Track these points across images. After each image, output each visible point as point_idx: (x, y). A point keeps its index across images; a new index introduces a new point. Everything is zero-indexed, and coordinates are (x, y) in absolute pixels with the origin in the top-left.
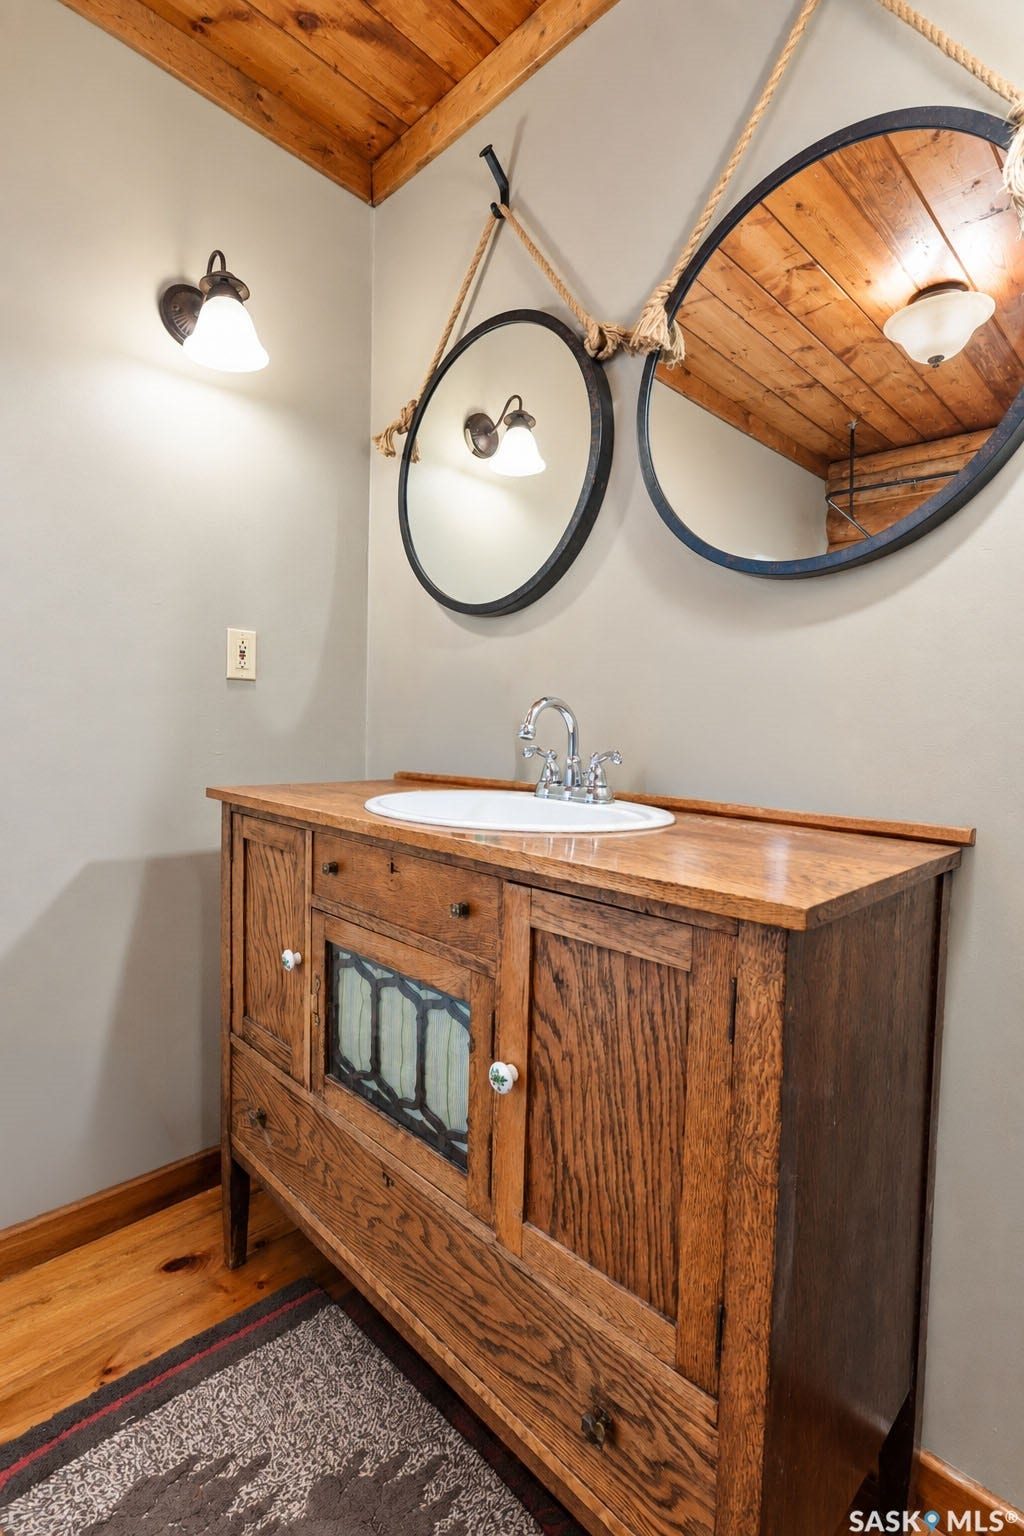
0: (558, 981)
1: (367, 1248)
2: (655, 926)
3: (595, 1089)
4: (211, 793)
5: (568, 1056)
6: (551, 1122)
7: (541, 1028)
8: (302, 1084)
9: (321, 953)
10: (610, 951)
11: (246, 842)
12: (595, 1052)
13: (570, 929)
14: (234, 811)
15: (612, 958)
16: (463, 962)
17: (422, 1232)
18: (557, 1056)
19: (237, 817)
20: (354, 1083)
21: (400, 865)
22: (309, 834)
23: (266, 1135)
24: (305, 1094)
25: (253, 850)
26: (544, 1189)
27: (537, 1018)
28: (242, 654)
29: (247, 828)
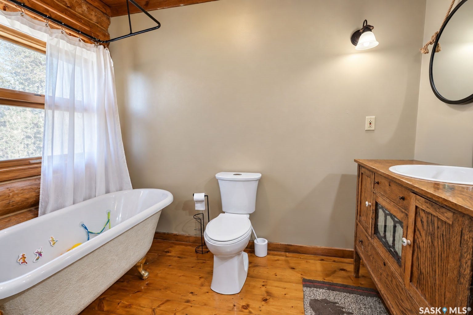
0: (422, 222)
1: (380, 280)
2: (444, 210)
3: (429, 251)
4: (355, 161)
5: (423, 241)
6: (418, 258)
7: (417, 232)
8: (369, 235)
9: (374, 204)
10: (434, 216)
11: (362, 173)
12: (429, 242)
13: (424, 207)
14: (360, 166)
15: (434, 218)
16: (402, 212)
17: (391, 280)
18: (420, 240)
19: (360, 167)
20: (380, 238)
21: (391, 184)
22: (374, 173)
23: (362, 246)
24: (370, 238)
25: (363, 175)
26: (416, 274)
27: (417, 230)
28: (370, 124)
29: (363, 170)
